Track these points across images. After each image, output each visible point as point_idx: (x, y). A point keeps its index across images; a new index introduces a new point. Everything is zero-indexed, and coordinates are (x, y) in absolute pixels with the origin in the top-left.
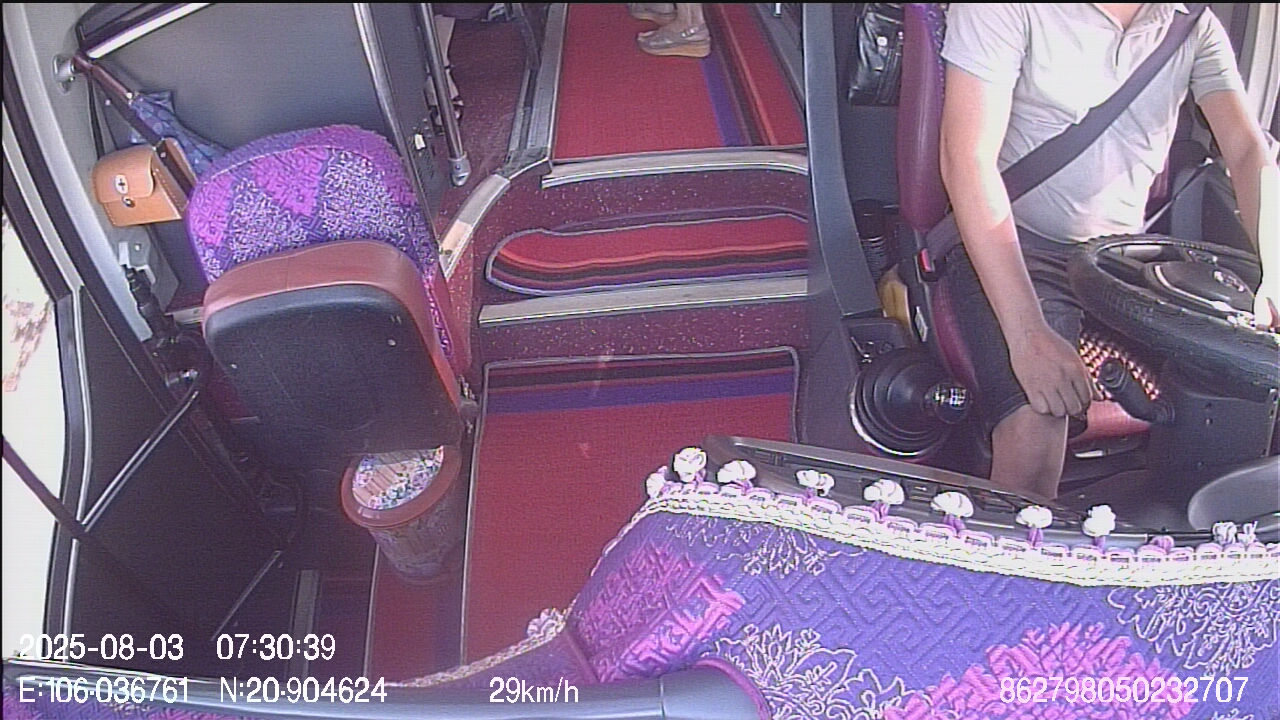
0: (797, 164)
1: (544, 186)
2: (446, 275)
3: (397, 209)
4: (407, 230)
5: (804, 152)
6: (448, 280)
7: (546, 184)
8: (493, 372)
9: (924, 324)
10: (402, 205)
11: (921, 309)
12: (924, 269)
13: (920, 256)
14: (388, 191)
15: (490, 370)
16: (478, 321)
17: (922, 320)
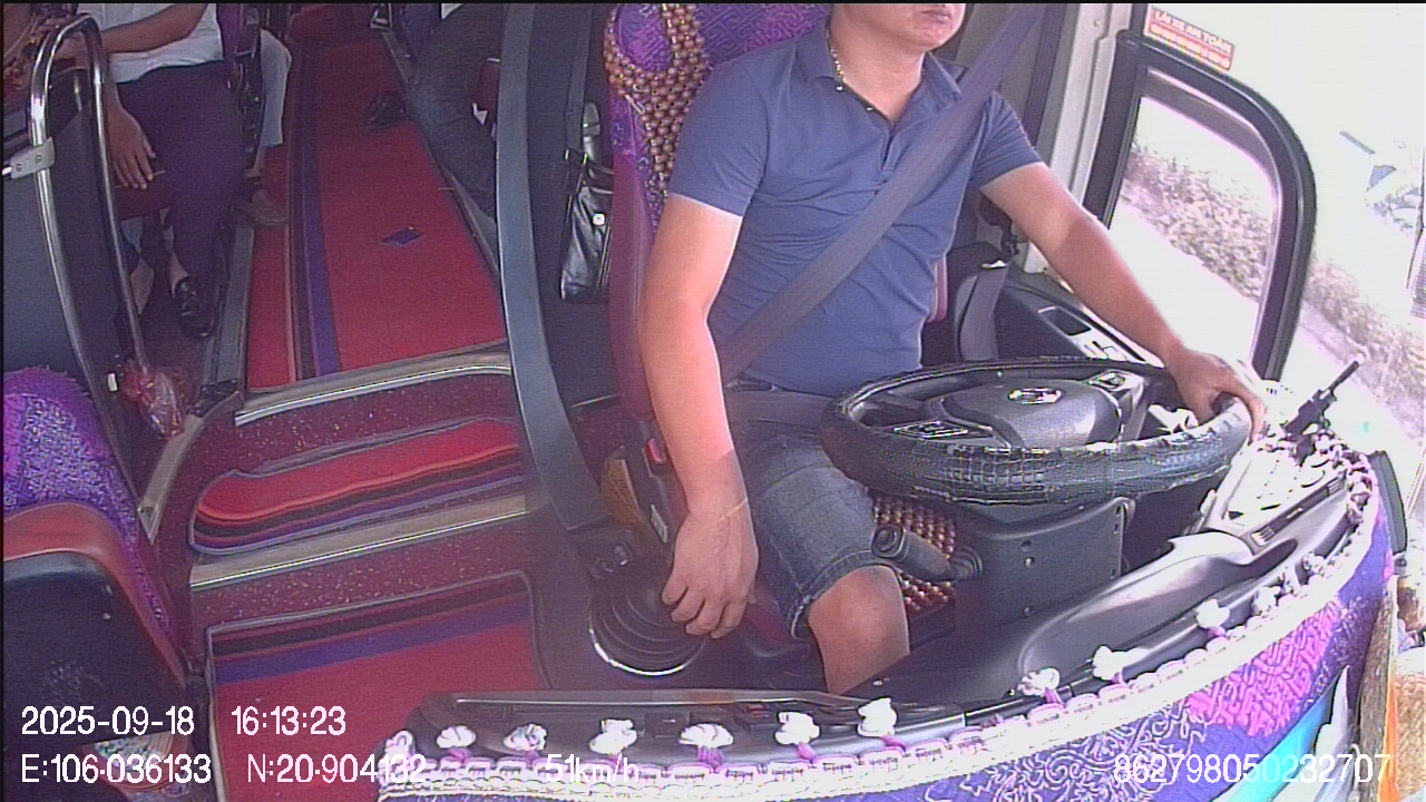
0: (497, 365)
1: (238, 424)
2: (149, 536)
3: (93, 463)
4: (104, 487)
5: (504, 348)
6: (152, 542)
7: (240, 421)
8: (218, 639)
9: (662, 523)
10: (98, 460)
11: (656, 508)
12: (654, 461)
13: (648, 450)
14: (82, 443)
15: (213, 636)
16: (189, 585)
17: (660, 519)
